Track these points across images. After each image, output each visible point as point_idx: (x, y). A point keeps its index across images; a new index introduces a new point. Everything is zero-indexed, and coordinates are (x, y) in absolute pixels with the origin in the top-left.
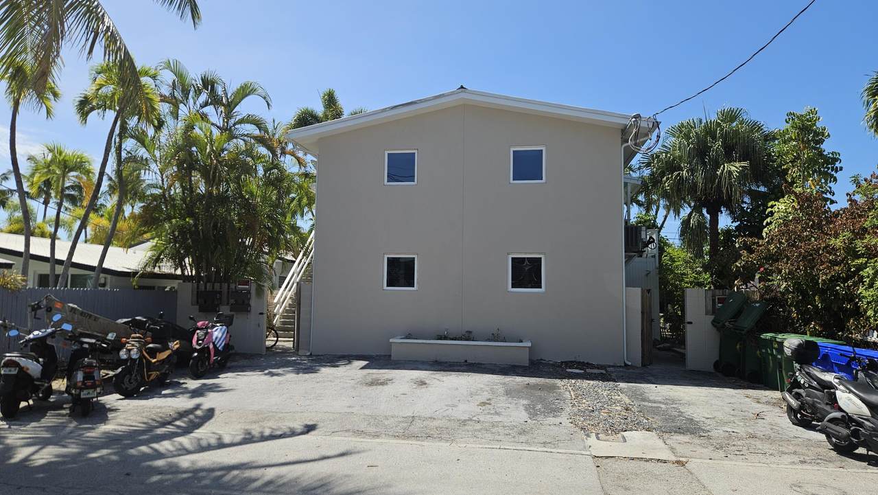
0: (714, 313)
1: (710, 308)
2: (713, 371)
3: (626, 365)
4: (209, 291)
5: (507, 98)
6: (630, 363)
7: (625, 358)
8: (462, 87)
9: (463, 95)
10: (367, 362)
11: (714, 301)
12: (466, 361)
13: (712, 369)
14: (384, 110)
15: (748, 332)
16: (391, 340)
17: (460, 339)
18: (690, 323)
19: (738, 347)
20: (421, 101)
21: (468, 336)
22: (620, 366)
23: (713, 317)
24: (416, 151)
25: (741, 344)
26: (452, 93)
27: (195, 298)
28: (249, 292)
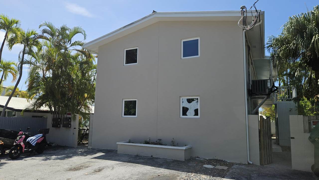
0: (309, 131)
1: (307, 128)
3: (249, 164)
5: (176, 13)
6: (251, 163)
7: (249, 159)
8: (154, 11)
9: (155, 16)
10: (105, 154)
11: (310, 123)
14: (120, 29)
16: (117, 143)
18: (293, 138)
20: (136, 22)
21: (159, 142)
22: (244, 164)
23: (309, 134)
24: (137, 48)
26: (150, 16)
28: (71, 119)
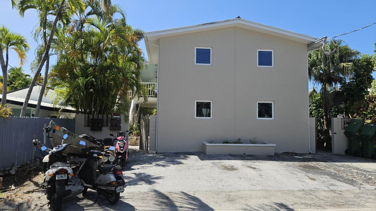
0: (344, 129)
1: (343, 126)
2: (345, 154)
3: (310, 153)
4: (95, 119)
6: (312, 152)
7: (310, 150)
8: (239, 17)
9: (239, 21)
11: (344, 123)
12: (244, 154)
13: (344, 154)
14: (198, 25)
15: (372, 137)
16: (207, 144)
17: (235, 143)
18: (335, 133)
19: (360, 143)
20: (218, 22)
21: (239, 142)
23: (344, 130)
24: (211, 48)
25: (361, 142)
26: (234, 20)
27: (86, 123)
28: (120, 120)
